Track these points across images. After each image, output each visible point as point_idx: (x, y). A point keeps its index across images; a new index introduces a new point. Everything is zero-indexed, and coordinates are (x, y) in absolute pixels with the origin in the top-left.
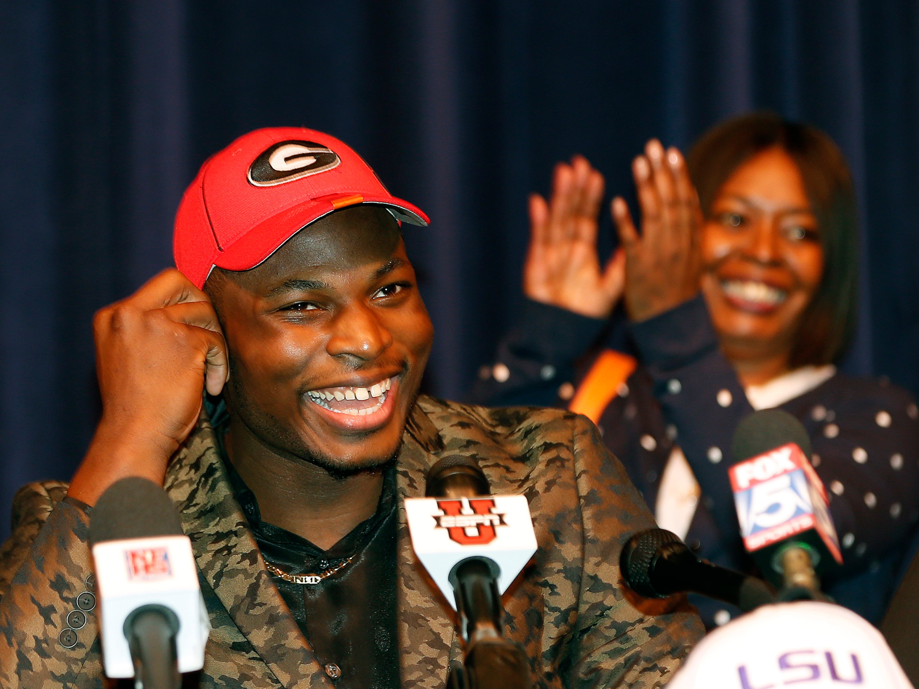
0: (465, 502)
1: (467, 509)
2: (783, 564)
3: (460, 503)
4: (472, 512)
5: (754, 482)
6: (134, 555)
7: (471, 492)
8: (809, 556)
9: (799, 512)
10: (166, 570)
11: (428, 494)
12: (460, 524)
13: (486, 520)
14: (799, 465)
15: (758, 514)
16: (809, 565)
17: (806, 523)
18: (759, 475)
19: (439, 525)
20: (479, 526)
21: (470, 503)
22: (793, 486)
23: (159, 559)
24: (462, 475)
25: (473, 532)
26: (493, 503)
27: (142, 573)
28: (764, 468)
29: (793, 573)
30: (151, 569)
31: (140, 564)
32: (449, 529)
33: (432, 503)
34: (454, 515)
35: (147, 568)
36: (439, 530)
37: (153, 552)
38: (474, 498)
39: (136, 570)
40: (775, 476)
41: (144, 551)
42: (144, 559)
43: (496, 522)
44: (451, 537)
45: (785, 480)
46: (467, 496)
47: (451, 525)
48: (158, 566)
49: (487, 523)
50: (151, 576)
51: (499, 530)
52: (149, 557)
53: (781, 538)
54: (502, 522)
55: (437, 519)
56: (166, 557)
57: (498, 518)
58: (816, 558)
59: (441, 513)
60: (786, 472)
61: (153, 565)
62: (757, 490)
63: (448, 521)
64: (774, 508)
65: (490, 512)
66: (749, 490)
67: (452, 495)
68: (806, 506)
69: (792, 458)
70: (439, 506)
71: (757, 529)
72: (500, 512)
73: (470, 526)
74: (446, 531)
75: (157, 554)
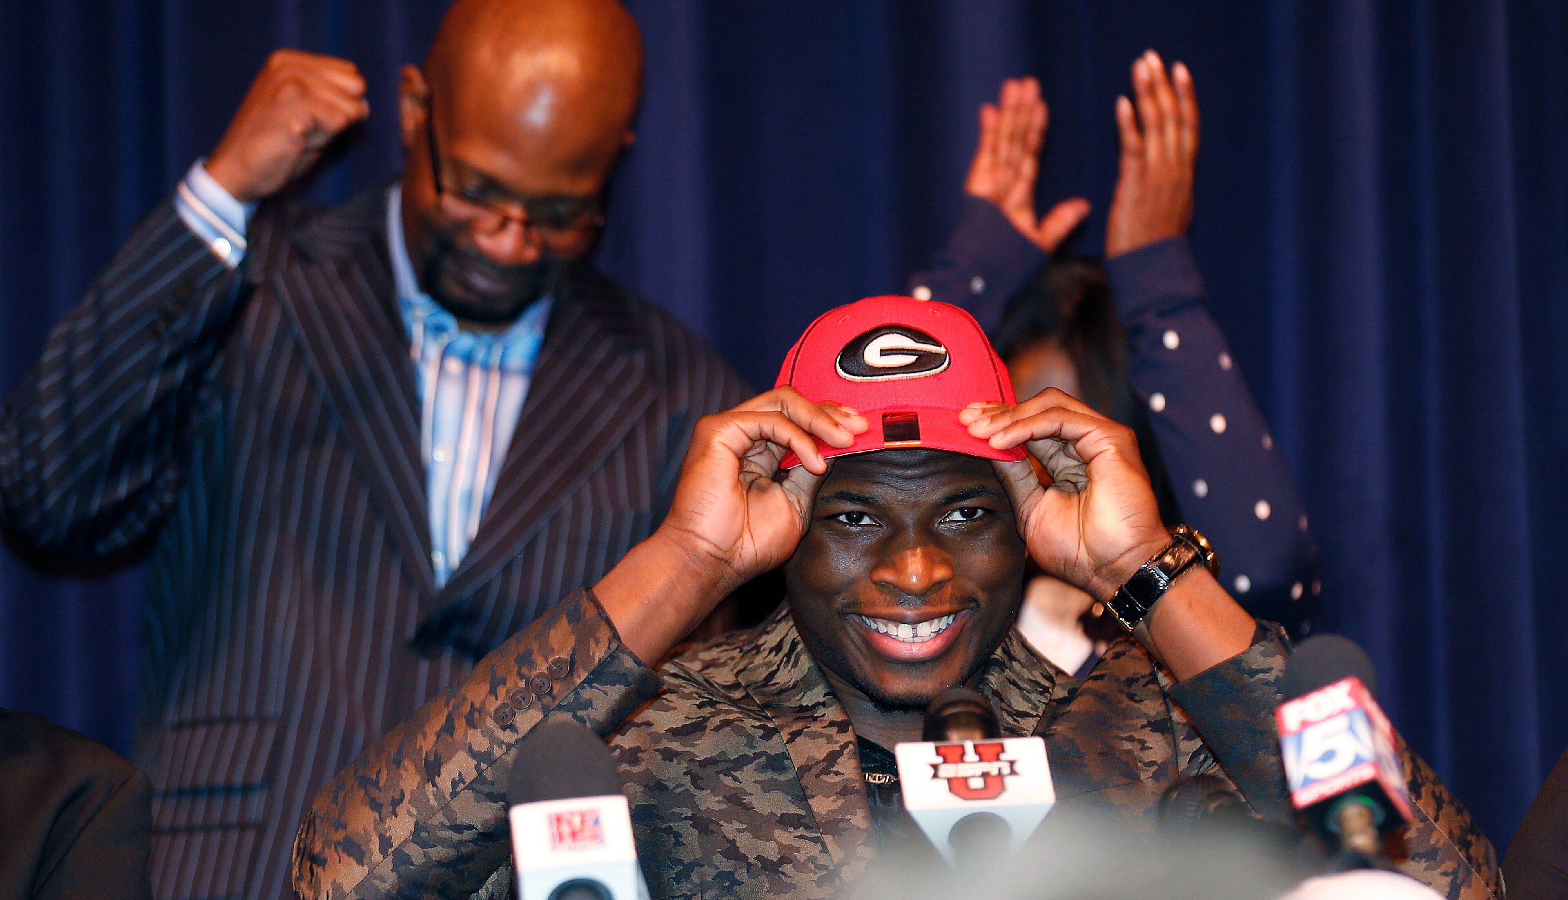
0: (969, 746)
1: (971, 755)
2: (1340, 822)
3: (962, 748)
4: (977, 758)
5: (1305, 724)
6: (559, 819)
7: (978, 735)
8: (1372, 813)
9: (1358, 761)
10: (597, 837)
11: (926, 738)
12: (961, 774)
13: (992, 768)
14: (1359, 703)
15: (1311, 763)
16: (1372, 824)
17: (1366, 773)
18: (1311, 716)
19: (935, 776)
20: (985, 775)
21: (975, 747)
22: (1351, 729)
23: (589, 823)
24: (967, 714)
25: (977, 783)
26: (1002, 749)
27: (568, 841)
28: (1318, 707)
29: (1351, 834)
30: (580, 836)
31: (566, 829)
32: (950, 780)
33: (929, 747)
34: (955, 762)
35: (574, 835)
36: (936, 781)
37: (583, 815)
38: (979, 741)
39: (561, 838)
40: (1330, 717)
41: (572, 814)
42: (570, 823)
43: (1006, 770)
44: (951, 789)
45: (1342, 722)
46: (971, 738)
47: (951, 775)
48: (587, 833)
49: (994, 772)
50: (578, 844)
51: (1009, 781)
52: (577, 821)
53: (1336, 792)
54: (1013, 772)
55: (935, 767)
56: (597, 822)
57: (1008, 764)
58: (1380, 815)
59: (940, 760)
60: (1343, 712)
61: (582, 831)
62: (1310, 735)
63: (948, 770)
64: (1328, 756)
65: (998, 759)
66: (1299, 734)
67: (955, 738)
68: (1367, 753)
69: (1352, 694)
70: (938, 752)
71: (1308, 782)
72: (1011, 758)
73: (974, 776)
74: (945, 782)
75: (587, 818)
